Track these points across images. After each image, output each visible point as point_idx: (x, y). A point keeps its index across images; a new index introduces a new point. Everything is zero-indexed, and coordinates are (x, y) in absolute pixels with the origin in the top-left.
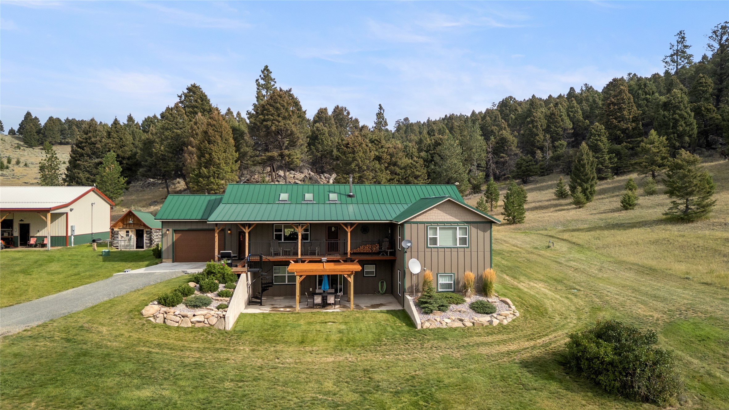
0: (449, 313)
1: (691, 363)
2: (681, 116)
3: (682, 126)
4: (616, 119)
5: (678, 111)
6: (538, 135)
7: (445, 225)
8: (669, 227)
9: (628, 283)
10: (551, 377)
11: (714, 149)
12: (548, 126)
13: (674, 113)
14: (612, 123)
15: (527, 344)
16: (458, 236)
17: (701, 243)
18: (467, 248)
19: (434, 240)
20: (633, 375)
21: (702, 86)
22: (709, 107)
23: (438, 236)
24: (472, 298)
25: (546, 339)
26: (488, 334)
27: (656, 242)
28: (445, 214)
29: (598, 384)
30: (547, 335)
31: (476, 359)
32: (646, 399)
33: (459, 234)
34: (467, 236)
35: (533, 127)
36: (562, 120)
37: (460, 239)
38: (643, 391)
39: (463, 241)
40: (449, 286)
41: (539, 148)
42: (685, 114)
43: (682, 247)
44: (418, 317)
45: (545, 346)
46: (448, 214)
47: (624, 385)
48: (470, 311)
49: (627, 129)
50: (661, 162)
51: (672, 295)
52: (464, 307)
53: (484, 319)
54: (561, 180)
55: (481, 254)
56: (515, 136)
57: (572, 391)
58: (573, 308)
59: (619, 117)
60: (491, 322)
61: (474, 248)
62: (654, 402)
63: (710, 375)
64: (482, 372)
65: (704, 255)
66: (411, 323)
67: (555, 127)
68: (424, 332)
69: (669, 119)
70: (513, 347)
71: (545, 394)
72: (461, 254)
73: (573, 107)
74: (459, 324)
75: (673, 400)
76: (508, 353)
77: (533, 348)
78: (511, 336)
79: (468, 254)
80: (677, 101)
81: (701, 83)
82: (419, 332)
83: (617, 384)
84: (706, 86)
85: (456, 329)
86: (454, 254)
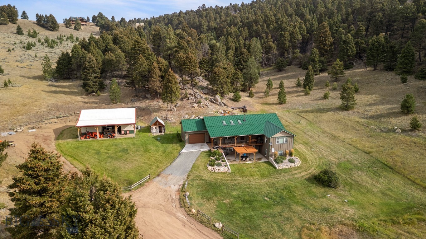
0: (283, 163)
1: (343, 176)
2: (350, 47)
3: (350, 52)
4: (323, 44)
5: (349, 45)
6: (286, 44)
7: (281, 137)
8: (340, 112)
9: (327, 144)
10: (313, 183)
11: (362, 59)
12: (291, 39)
13: (347, 46)
14: (321, 47)
15: (306, 173)
17: (350, 123)
18: (287, 143)
19: (278, 142)
20: (331, 183)
21: (360, 31)
22: (362, 42)
24: (288, 157)
25: (310, 171)
26: (296, 170)
27: (335, 121)
28: (281, 135)
29: (323, 184)
30: (310, 169)
31: (295, 178)
32: (333, 188)
33: (285, 140)
34: (287, 140)
35: (284, 39)
36: (297, 35)
38: (333, 186)
40: (281, 154)
41: (286, 50)
42: (352, 46)
43: (344, 125)
44: (276, 166)
45: (310, 173)
47: (329, 185)
48: (288, 162)
49: (327, 49)
51: (339, 150)
52: (287, 161)
53: (293, 165)
54: (299, 78)
56: (275, 44)
57: (318, 186)
58: (314, 158)
59: (325, 44)
60: (295, 166)
61: (289, 144)
62: (335, 188)
63: (346, 180)
64: (298, 182)
65: (350, 129)
66: (275, 168)
67: (294, 39)
68: (279, 170)
69: (345, 49)
70: (302, 174)
71: (313, 187)
72: (285, 145)
73: (303, 28)
74: (287, 167)
75: (338, 187)
76: (303, 176)
77: (308, 174)
78: (301, 170)
79: (287, 145)
80: (349, 40)
81: (360, 29)
82: (278, 170)
83: (328, 185)
84: (362, 31)
85: (287, 169)
86: (283, 145)
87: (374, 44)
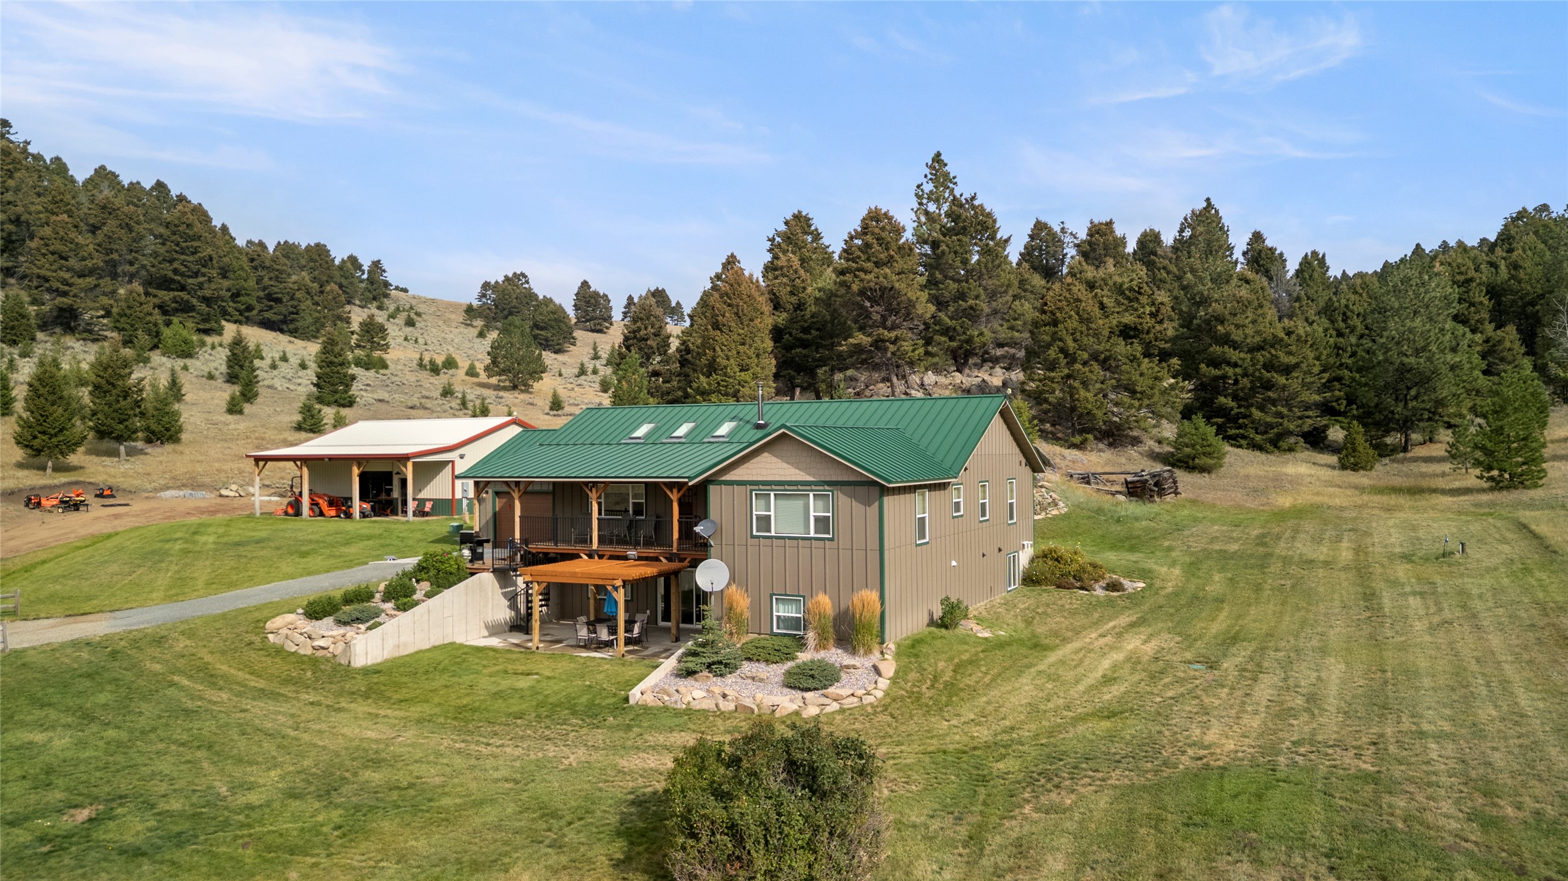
7: (786, 489)
16: (812, 514)
18: (829, 539)
19: (765, 522)
23: (772, 513)
28: (785, 465)
33: (814, 510)
34: (830, 515)
37: (817, 519)
39: (822, 524)
40: (797, 625)
46: (792, 464)
55: (859, 556)
61: (844, 541)
72: (818, 554)
79: (831, 554)
86: (804, 552)
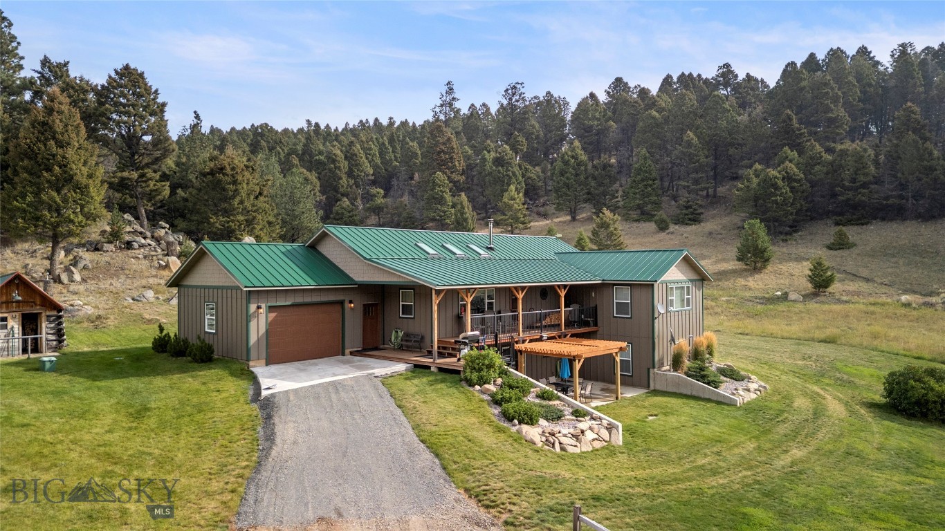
7: (678, 284)
16: (686, 297)
18: (691, 309)
19: (671, 303)
23: (674, 298)
24: (713, 366)
34: (690, 296)
37: (686, 300)
44: (725, 393)
46: (680, 271)
50: (523, 219)
52: (722, 377)
55: (698, 316)
61: (694, 310)
72: (687, 317)
79: (691, 317)
86: (684, 318)
87: (569, 160)
